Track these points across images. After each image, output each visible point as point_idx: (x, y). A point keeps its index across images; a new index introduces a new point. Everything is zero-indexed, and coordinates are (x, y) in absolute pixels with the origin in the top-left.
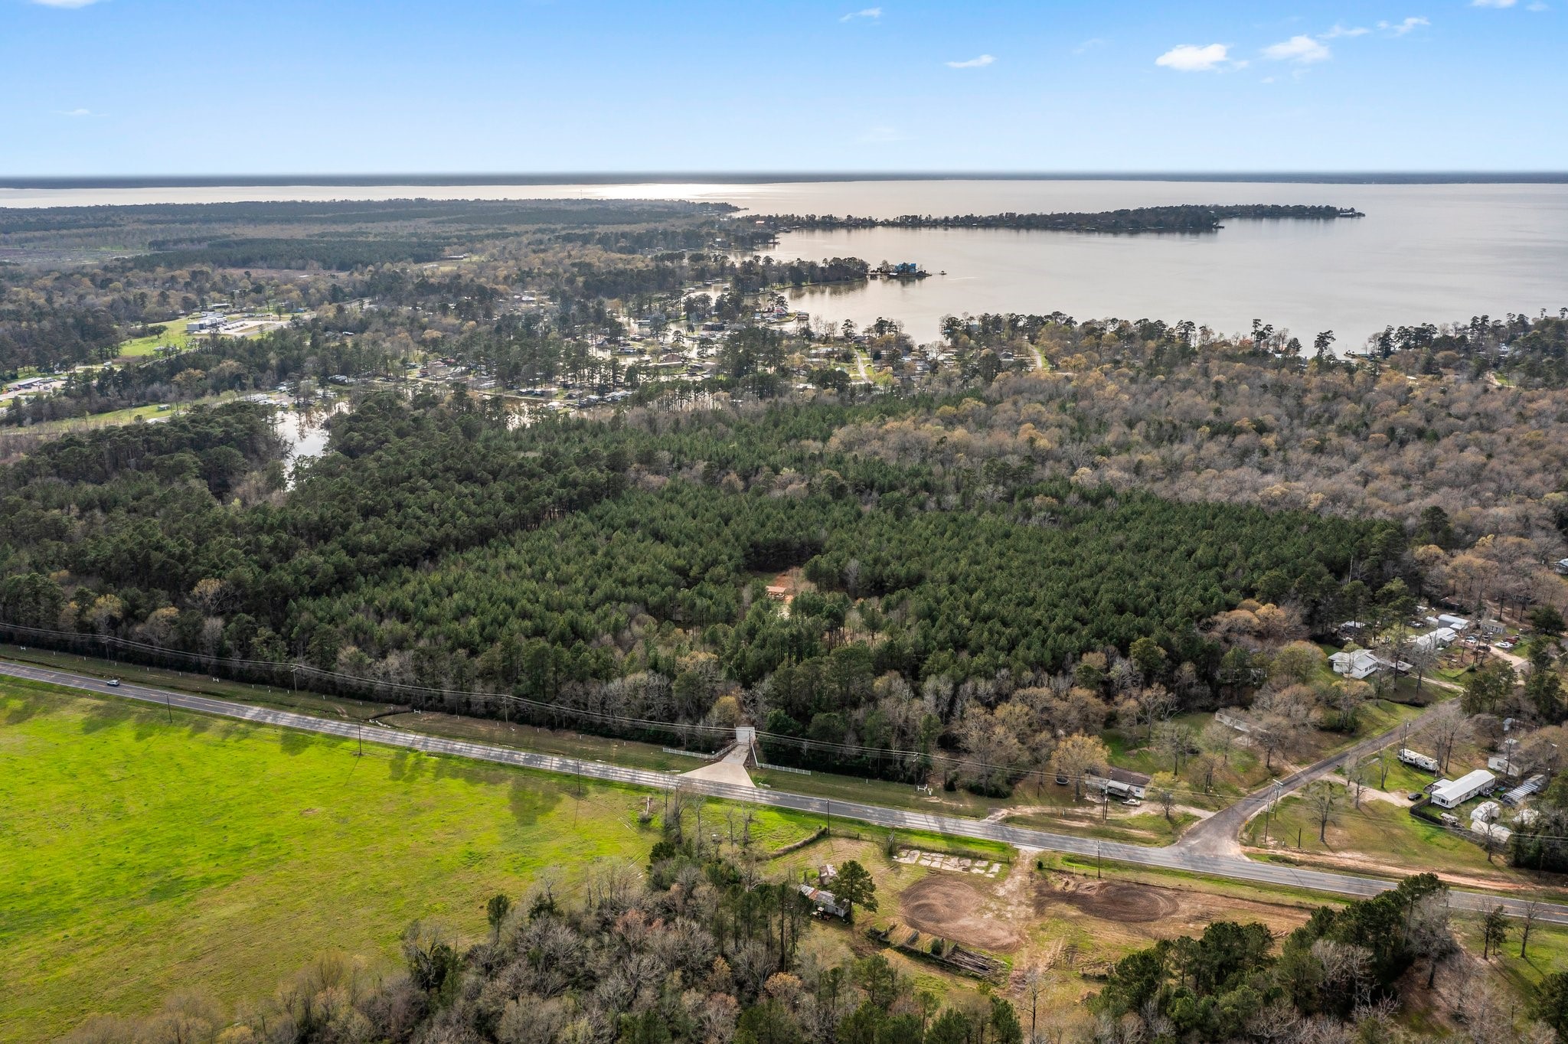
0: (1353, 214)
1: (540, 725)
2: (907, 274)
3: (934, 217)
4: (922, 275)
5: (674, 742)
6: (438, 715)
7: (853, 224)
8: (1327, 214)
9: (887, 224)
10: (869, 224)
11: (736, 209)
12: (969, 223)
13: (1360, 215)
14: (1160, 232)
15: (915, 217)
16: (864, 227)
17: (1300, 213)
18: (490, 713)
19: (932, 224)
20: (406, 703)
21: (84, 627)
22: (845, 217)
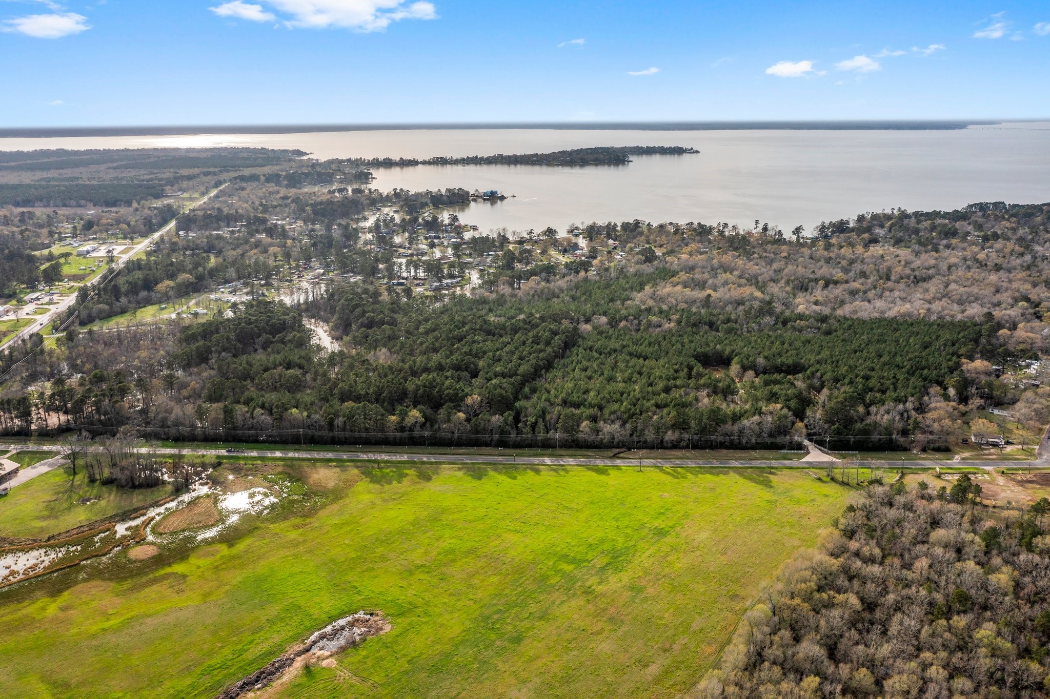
0: (692, 151)
1: (705, 448)
2: (493, 198)
3: (454, 158)
4: (502, 198)
5: (782, 447)
6: (645, 451)
7: (405, 163)
8: (678, 151)
9: (424, 163)
10: (413, 163)
11: (305, 154)
12: (476, 161)
13: (697, 152)
14: (596, 165)
15: (442, 158)
16: (412, 165)
17: (663, 151)
18: (675, 446)
19: (456, 162)
20: (623, 446)
21: (402, 429)
22: (398, 159)
